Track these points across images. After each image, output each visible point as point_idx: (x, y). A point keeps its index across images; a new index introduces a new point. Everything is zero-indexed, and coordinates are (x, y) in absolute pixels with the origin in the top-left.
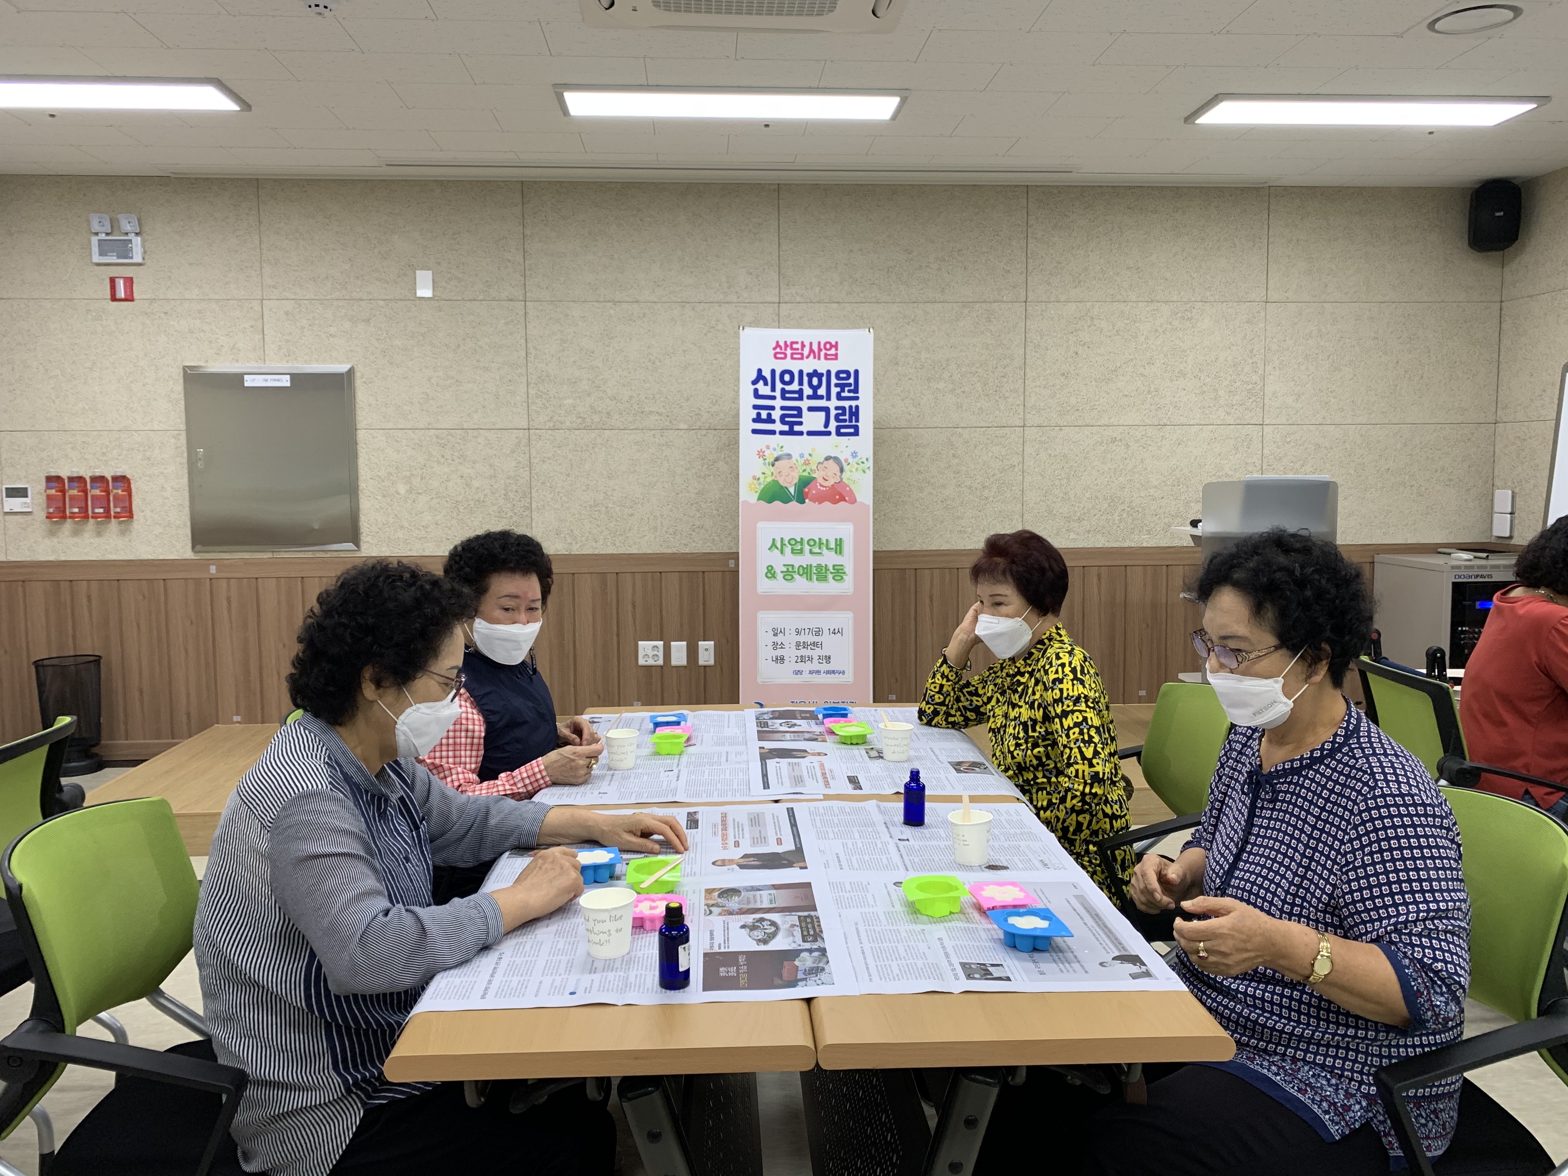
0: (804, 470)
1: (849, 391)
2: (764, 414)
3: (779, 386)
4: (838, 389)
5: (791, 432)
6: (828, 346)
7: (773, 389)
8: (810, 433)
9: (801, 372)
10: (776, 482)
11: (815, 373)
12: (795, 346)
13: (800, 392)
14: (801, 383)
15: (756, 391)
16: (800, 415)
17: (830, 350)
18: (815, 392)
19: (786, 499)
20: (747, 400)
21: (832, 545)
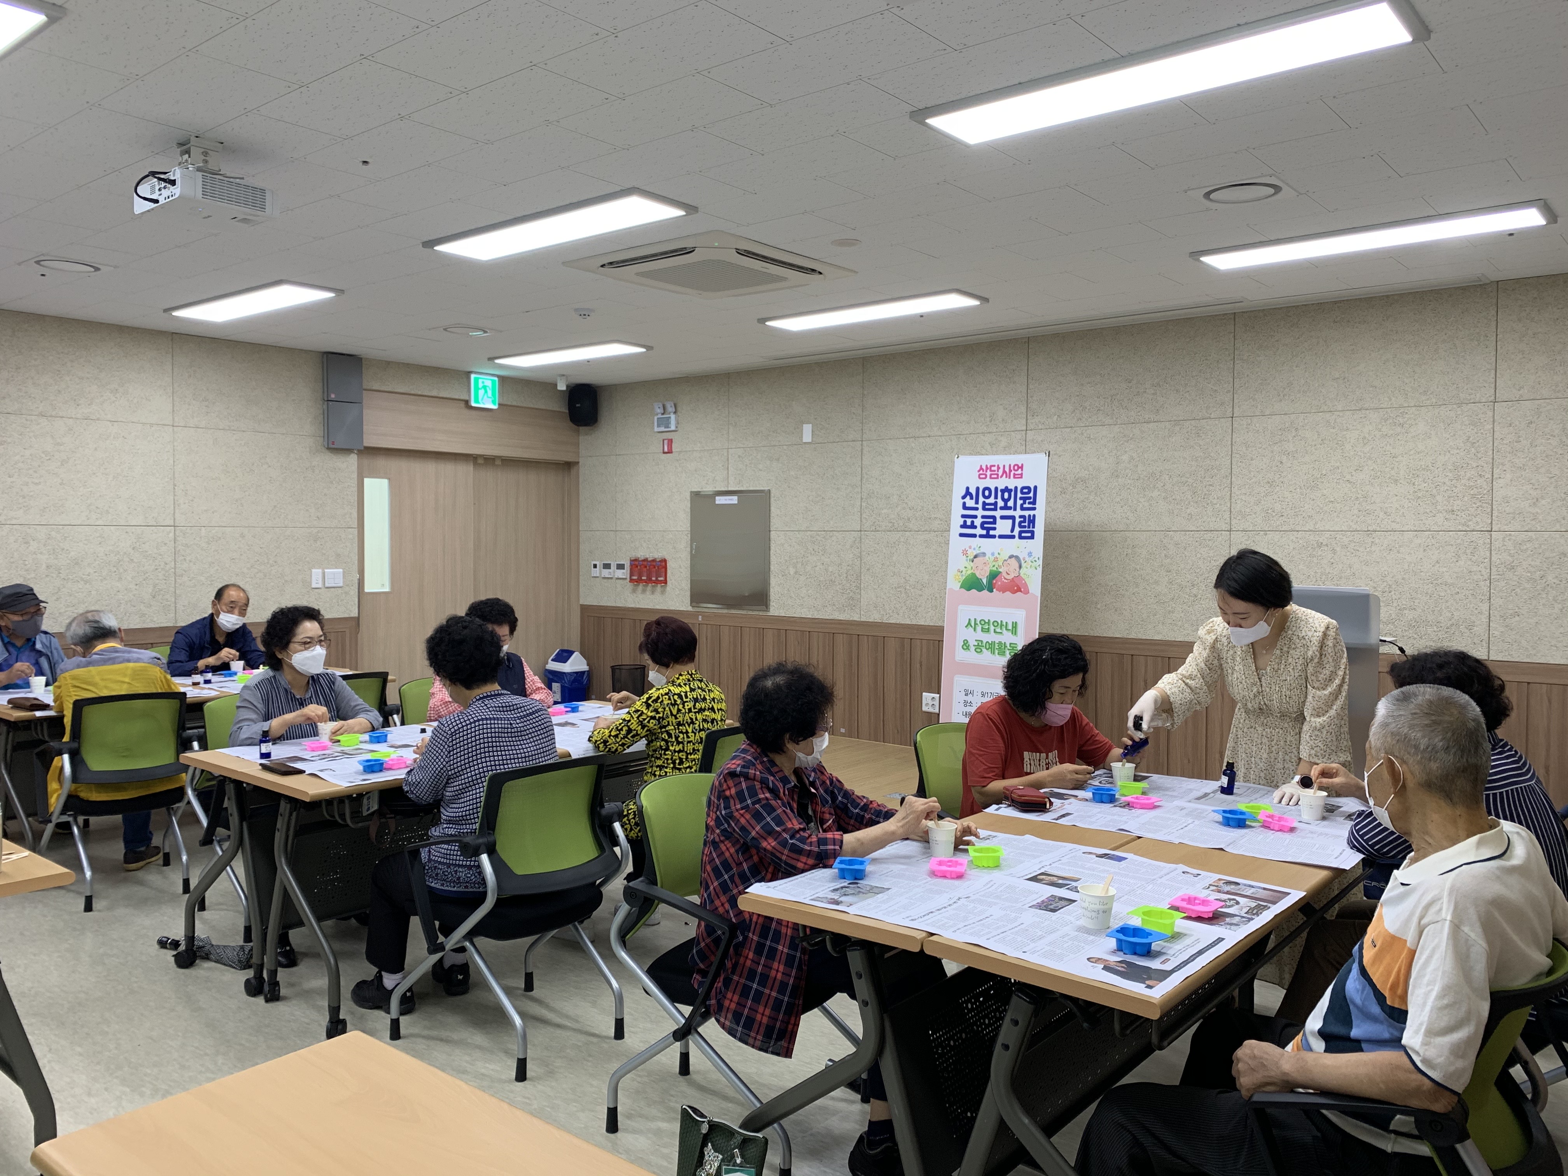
0: (994, 566)
1: (1029, 503)
2: (969, 522)
3: (981, 499)
4: (1022, 502)
5: (987, 536)
6: (1016, 468)
7: (977, 502)
8: (1001, 537)
9: (996, 489)
10: (973, 575)
11: (1007, 490)
12: (993, 468)
13: (996, 503)
14: (996, 497)
15: (964, 504)
16: (994, 522)
17: (1017, 470)
18: (1006, 504)
19: (980, 588)
20: (957, 512)
21: (1010, 627)
